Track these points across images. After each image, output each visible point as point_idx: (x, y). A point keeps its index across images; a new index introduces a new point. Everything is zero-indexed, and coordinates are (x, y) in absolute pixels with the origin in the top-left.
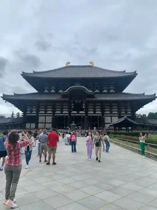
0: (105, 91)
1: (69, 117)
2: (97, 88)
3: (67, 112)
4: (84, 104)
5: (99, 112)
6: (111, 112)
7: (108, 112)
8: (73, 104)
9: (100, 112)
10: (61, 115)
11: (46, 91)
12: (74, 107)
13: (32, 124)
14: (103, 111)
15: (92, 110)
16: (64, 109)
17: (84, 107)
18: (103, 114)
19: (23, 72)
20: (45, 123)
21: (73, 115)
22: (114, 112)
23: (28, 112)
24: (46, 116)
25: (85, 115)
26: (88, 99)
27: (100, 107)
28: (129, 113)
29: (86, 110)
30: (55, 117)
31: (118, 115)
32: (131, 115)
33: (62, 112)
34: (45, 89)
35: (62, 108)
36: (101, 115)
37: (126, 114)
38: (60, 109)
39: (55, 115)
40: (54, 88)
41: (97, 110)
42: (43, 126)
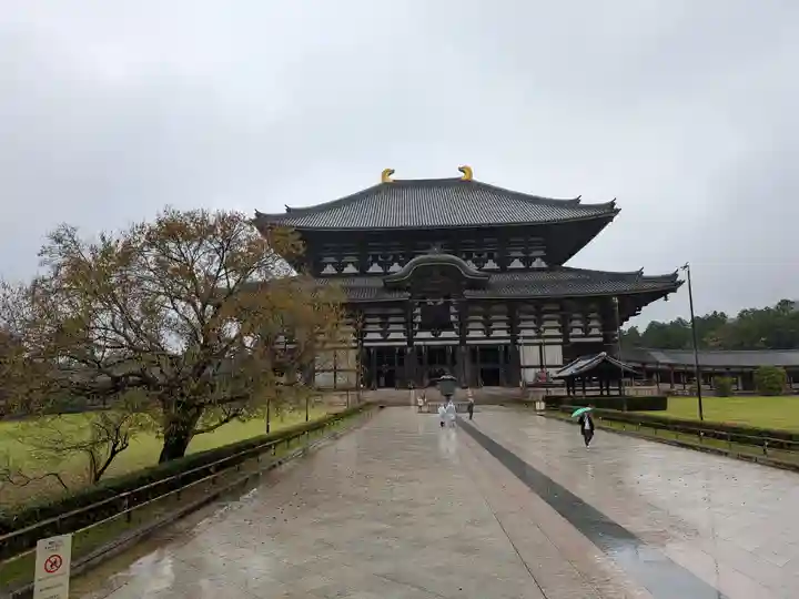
0: (517, 264)
1: (409, 350)
2: (490, 256)
3: (401, 336)
4: (453, 310)
5: (500, 334)
6: (540, 330)
7: (532, 333)
8: (418, 311)
9: (504, 333)
10: (383, 344)
11: (330, 270)
12: (422, 318)
14: (513, 330)
16: (392, 327)
17: (453, 318)
18: (514, 339)
20: (335, 371)
21: (421, 343)
22: (547, 333)
24: (336, 349)
25: (458, 342)
26: (469, 294)
27: (505, 317)
28: (595, 331)
29: (461, 326)
30: (364, 350)
31: (561, 340)
32: (600, 339)
33: (385, 334)
34: (326, 264)
35: (384, 324)
36: (509, 341)
37: (587, 336)
38: (378, 328)
39: (365, 344)
40: (355, 259)
41: (494, 325)
42: (330, 380)
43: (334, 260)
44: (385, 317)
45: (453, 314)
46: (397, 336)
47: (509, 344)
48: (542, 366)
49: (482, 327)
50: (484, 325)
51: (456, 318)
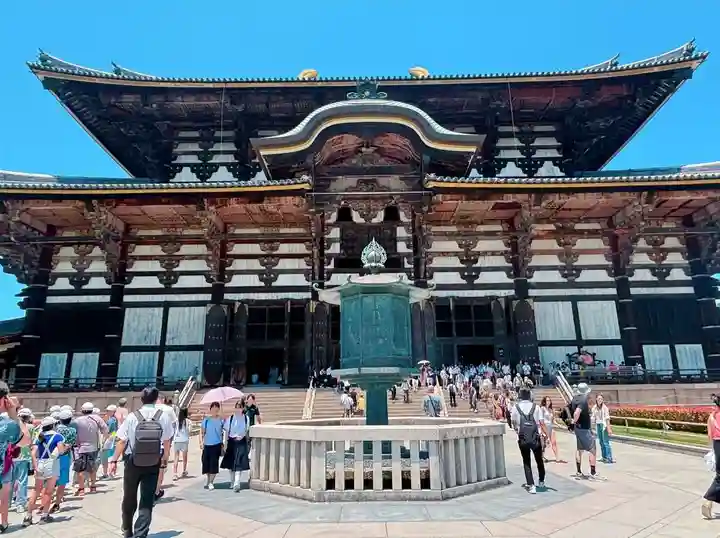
1: (313, 305)
3: (301, 280)
4: (401, 232)
5: (494, 278)
6: (569, 272)
7: (555, 277)
9: (501, 277)
10: (263, 296)
11: (186, 175)
12: (342, 247)
13: (75, 355)
14: (518, 266)
15: (456, 262)
16: (284, 264)
17: (402, 248)
18: (522, 288)
20: (162, 349)
22: (586, 276)
23: (63, 284)
26: (435, 179)
27: (501, 244)
28: (677, 274)
29: (417, 264)
30: (225, 308)
31: (613, 291)
32: (690, 290)
33: (268, 277)
34: (182, 166)
36: (512, 292)
37: (662, 283)
38: (256, 265)
39: (227, 296)
40: (231, 159)
41: (482, 262)
42: (150, 368)
43: (194, 159)
44: (271, 241)
45: (402, 239)
46: (292, 277)
47: (513, 297)
48: (579, 342)
49: (458, 264)
50: (462, 261)
51: (408, 247)
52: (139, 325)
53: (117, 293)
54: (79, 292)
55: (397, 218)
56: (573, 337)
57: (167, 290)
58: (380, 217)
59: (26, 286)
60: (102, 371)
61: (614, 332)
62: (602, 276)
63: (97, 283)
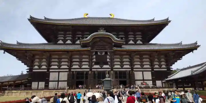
0: (131, 42)
1: (90, 72)
3: (87, 67)
4: (108, 57)
6: (142, 65)
7: (139, 66)
9: (128, 66)
10: (79, 70)
11: (61, 42)
12: (96, 60)
13: (39, 82)
14: (132, 65)
15: (119, 63)
16: (83, 63)
17: (108, 60)
18: (132, 69)
19: (31, 17)
20: (58, 81)
21: (95, 70)
22: (145, 66)
23: (36, 67)
24: (59, 72)
26: (115, 48)
27: (128, 60)
28: (164, 66)
29: (111, 63)
30: (72, 72)
31: (151, 70)
32: (166, 70)
33: (80, 66)
34: (60, 40)
35: (81, 62)
36: (130, 70)
37: (160, 68)
38: (78, 63)
39: (72, 70)
40: (70, 38)
41: (124, 63)
42: (56, 85)
43: (62, 38)
45: (108, 58)
46: (85, 66)
47: (130, 71)
48: (143, 80)
50: (120, 63)
51: (110, 60)
52: (53, 76)
53: (48, 69)
54: (40, 69)
55: (107, 54)
56: (142, 79)
57: (59, 69)
58: (104, 54)
59: (29, 68)
60: (45, 86)
61: (150, 78)
62: (148, 66)
63: (44, 67)
